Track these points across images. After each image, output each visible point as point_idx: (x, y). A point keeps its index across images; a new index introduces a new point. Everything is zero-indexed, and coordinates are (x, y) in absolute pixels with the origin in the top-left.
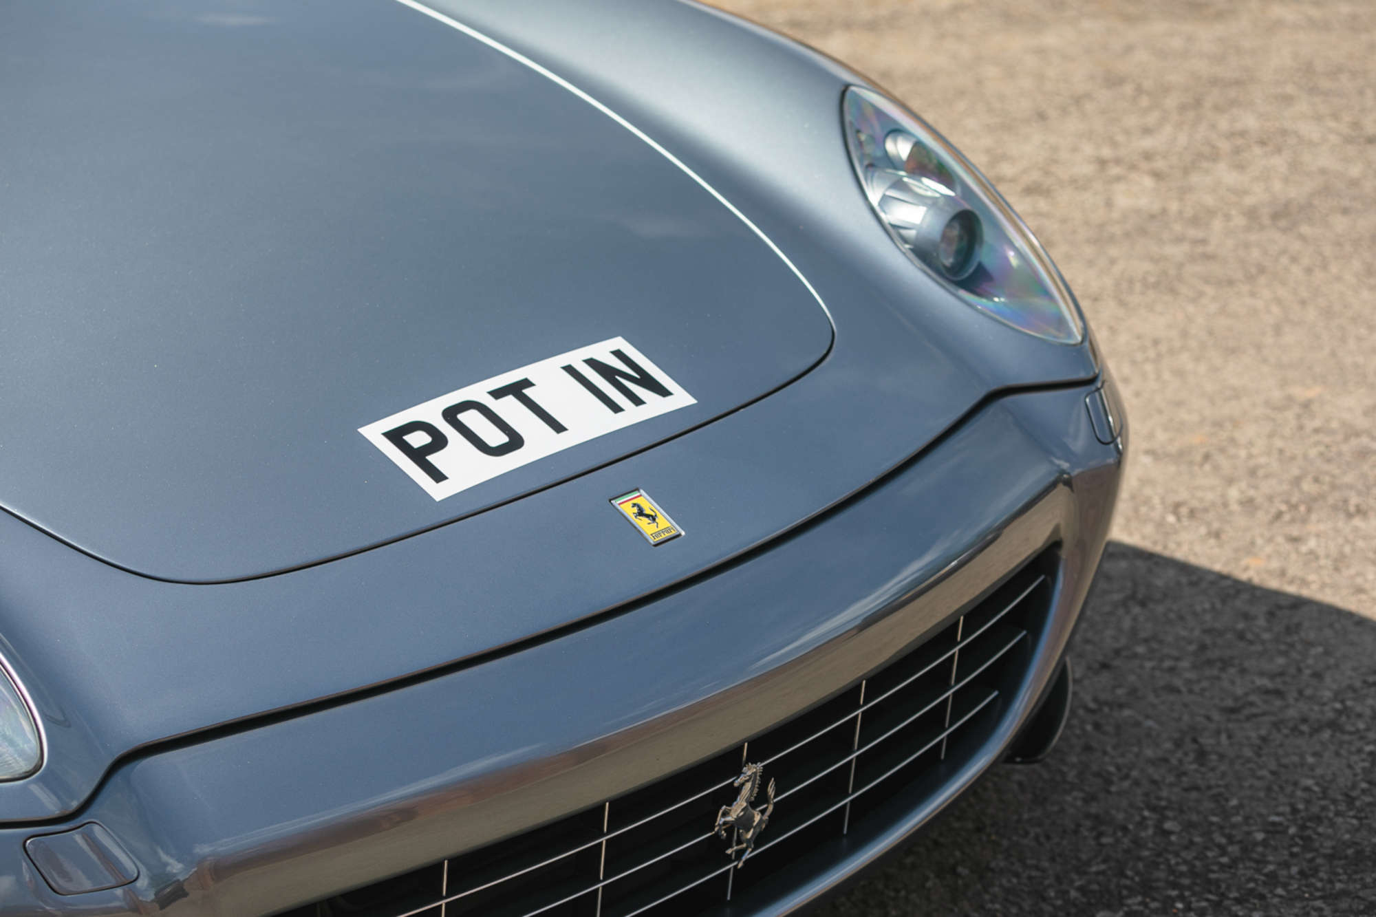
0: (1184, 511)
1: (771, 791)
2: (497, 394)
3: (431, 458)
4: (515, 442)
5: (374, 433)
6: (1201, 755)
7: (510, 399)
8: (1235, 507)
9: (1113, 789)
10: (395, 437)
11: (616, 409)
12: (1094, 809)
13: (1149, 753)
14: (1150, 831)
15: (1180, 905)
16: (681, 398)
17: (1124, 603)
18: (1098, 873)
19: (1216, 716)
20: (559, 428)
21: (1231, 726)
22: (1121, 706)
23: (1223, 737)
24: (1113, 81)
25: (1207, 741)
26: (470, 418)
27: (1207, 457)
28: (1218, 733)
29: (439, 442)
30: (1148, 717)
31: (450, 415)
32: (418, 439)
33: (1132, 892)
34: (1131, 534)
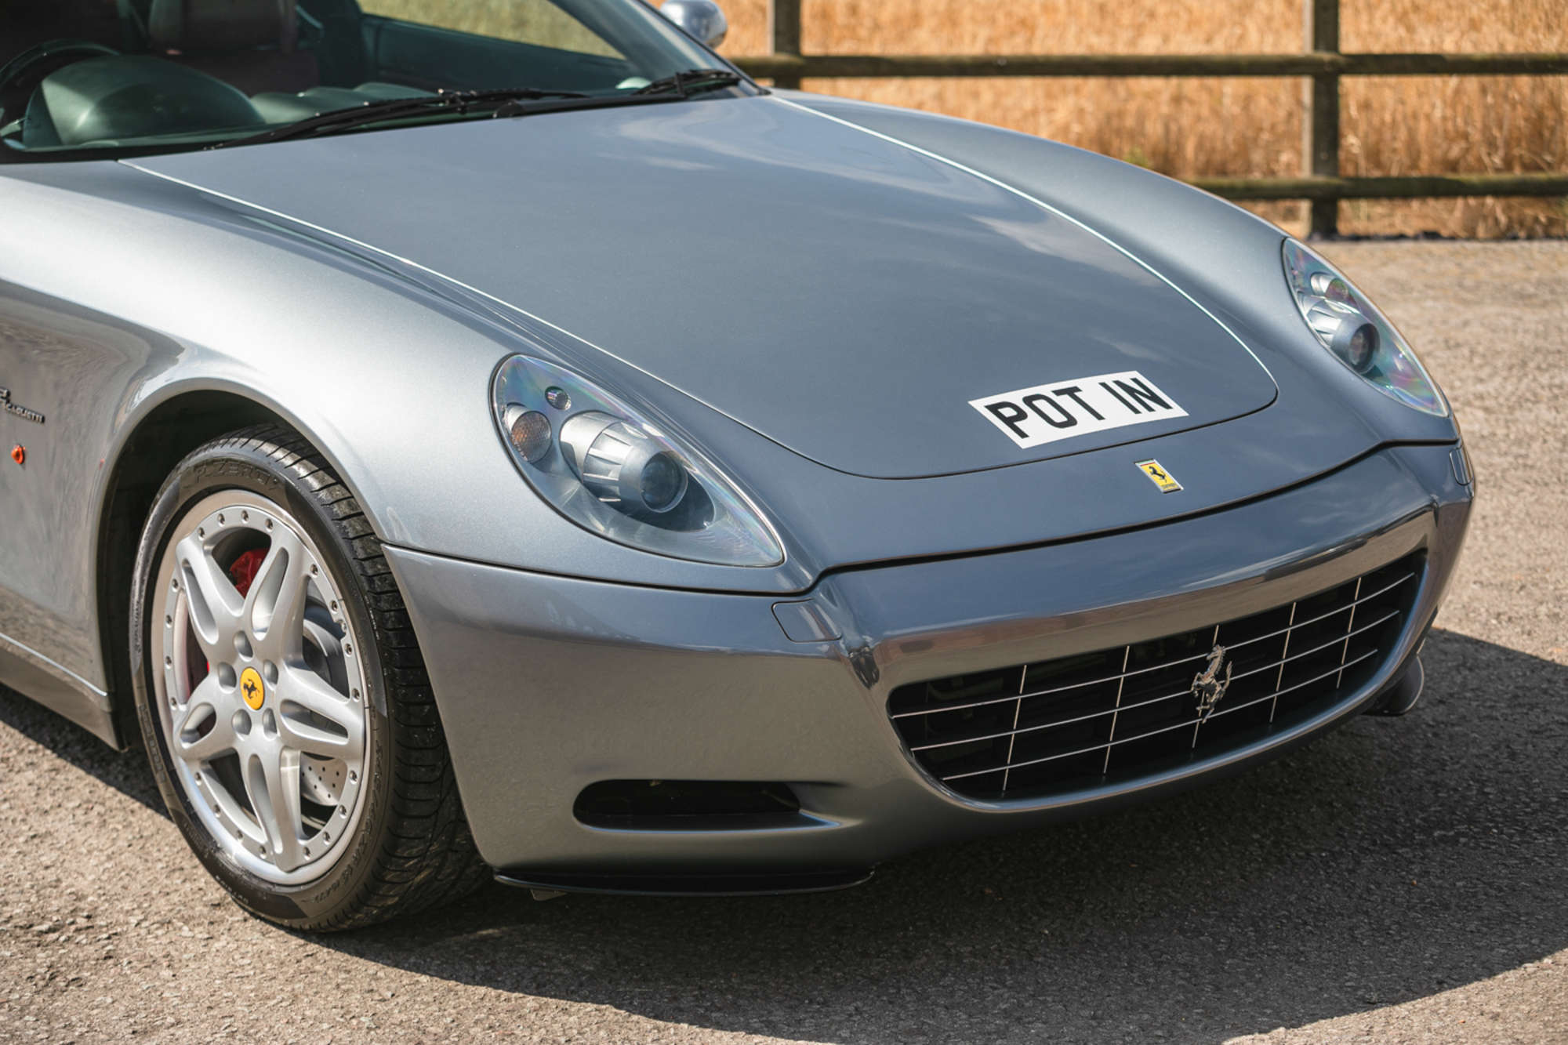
0: (1504, 618)
1: (1229, 671)
2: (1058, 393)
3: (1018, 424)
4: (1071, 422)
5: (980, 405)
6: (1513, 755)
7: (1066, 397)
8: (1542, 617)
9: (1447, 768)
10: (994, 409)
11: (1136, 411)
12: (1433, 778)
13: (1474, 751)
14: (1475, 792)
15: (1495, 831)
16: (1177, 412)
17: (1457, 668)
18: (1436, 812)
19: (1524, 734)
20: (1100, 417)
21: (1535, 740)
22: (1453, 725)
23: (1530, 747)
24: (1451, 345)
25: (1516, 747)
26: (1040, 404)
27: (1522, 587)
28: (1526, 744)
29: (1022, 415)
30: (1473, 732)
31: (1028, 401)
32: (1008, 412)
33: (1460, 822)
34: (1463, 629)
